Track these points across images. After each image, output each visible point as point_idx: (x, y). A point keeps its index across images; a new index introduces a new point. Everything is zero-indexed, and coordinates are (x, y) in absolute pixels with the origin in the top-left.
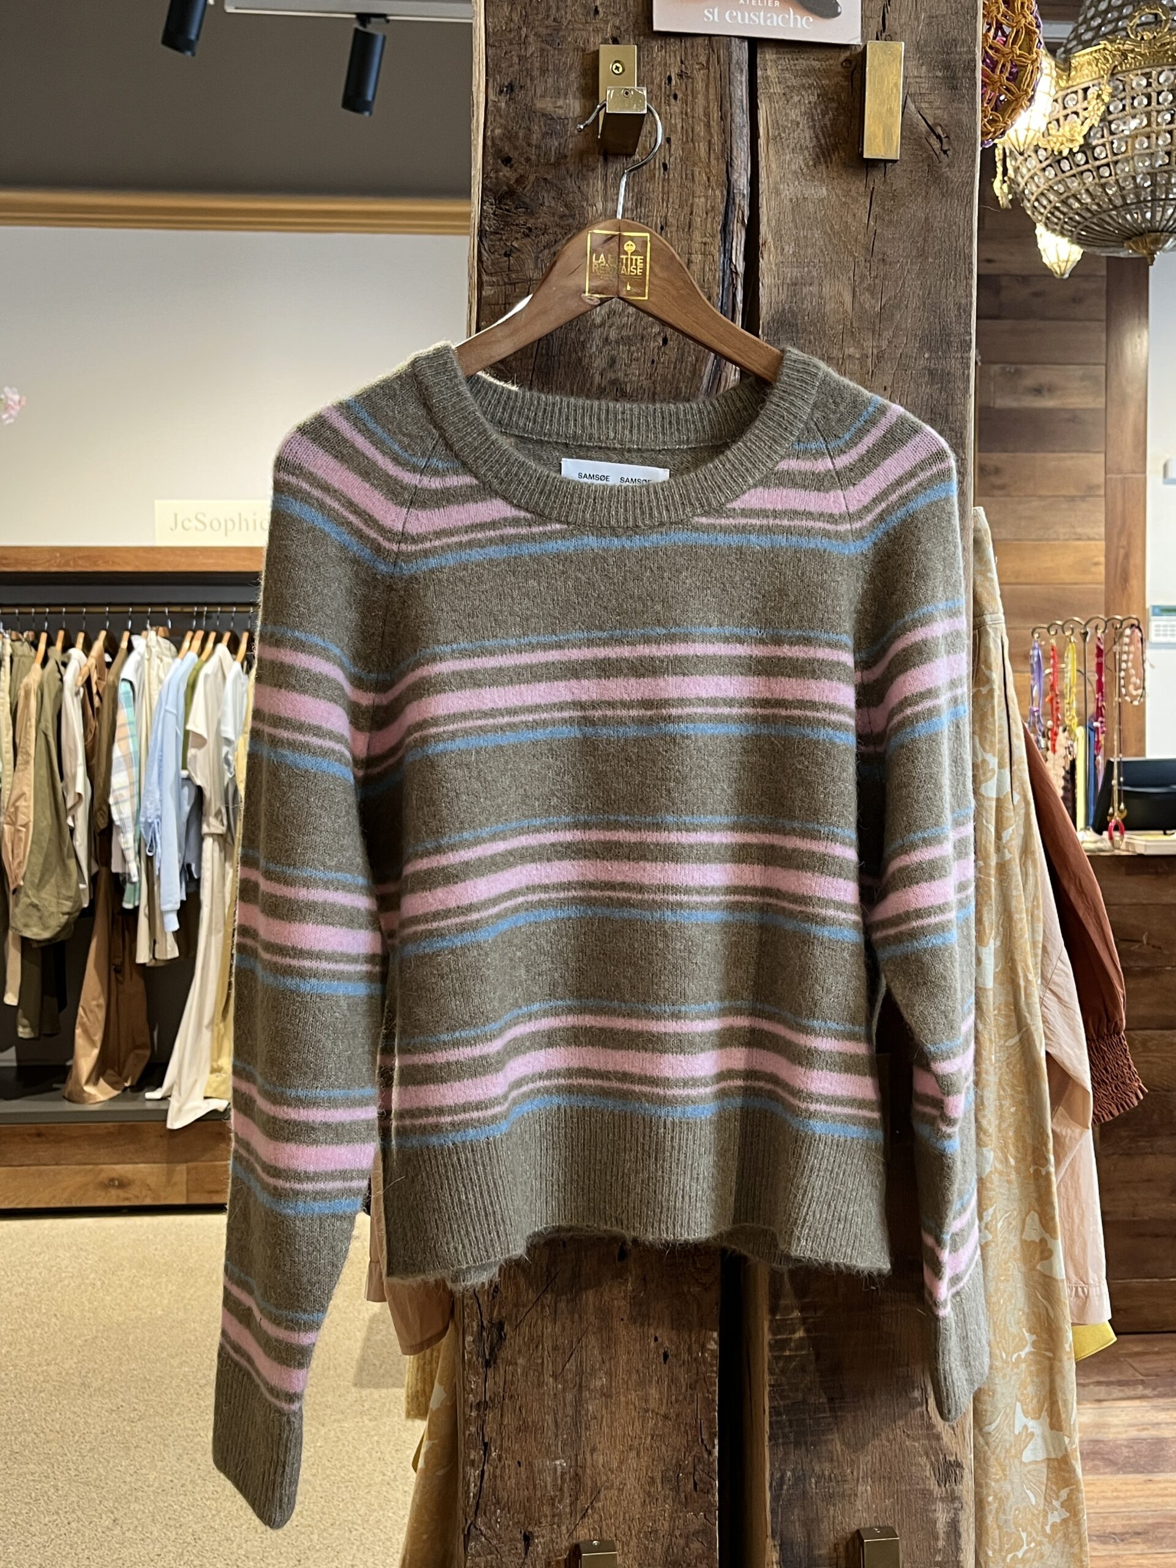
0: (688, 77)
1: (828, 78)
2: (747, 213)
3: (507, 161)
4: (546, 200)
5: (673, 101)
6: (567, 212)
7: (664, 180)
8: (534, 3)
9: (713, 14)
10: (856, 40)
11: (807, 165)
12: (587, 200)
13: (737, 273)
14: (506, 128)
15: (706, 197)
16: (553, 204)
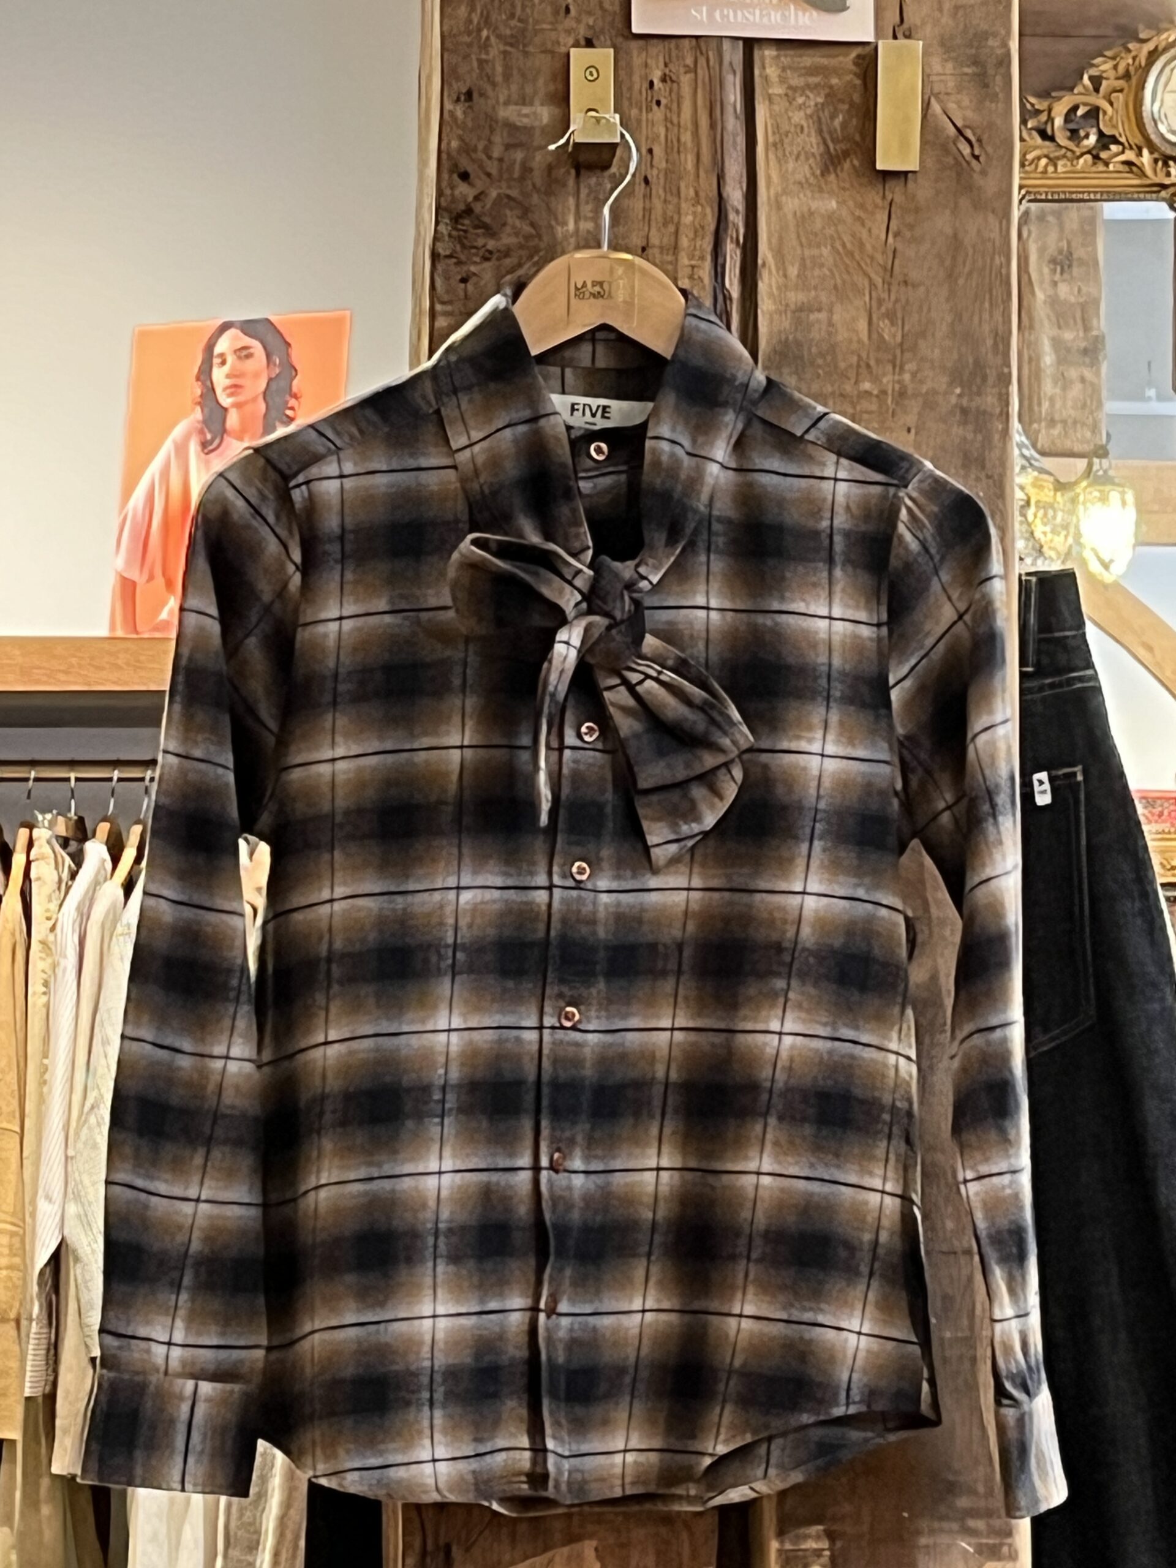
0: (673, 81)
1: (839, 77)
2: (742, 231)
3: (465, 176)
4: (510, 221)
5: (655, 107)
6: (533, 232)
7: (644, 196)
8: (496, 3)
9: (701, 13)
10: (870, 38)
11: (813, 174)
12: (556, 219)
13: (731, 299)
14: (461, 138)
15: (694, 214)
16: (518, 223)
